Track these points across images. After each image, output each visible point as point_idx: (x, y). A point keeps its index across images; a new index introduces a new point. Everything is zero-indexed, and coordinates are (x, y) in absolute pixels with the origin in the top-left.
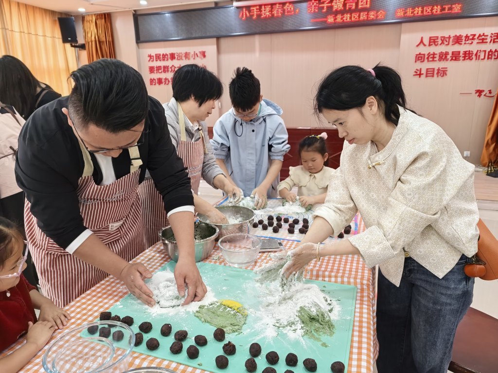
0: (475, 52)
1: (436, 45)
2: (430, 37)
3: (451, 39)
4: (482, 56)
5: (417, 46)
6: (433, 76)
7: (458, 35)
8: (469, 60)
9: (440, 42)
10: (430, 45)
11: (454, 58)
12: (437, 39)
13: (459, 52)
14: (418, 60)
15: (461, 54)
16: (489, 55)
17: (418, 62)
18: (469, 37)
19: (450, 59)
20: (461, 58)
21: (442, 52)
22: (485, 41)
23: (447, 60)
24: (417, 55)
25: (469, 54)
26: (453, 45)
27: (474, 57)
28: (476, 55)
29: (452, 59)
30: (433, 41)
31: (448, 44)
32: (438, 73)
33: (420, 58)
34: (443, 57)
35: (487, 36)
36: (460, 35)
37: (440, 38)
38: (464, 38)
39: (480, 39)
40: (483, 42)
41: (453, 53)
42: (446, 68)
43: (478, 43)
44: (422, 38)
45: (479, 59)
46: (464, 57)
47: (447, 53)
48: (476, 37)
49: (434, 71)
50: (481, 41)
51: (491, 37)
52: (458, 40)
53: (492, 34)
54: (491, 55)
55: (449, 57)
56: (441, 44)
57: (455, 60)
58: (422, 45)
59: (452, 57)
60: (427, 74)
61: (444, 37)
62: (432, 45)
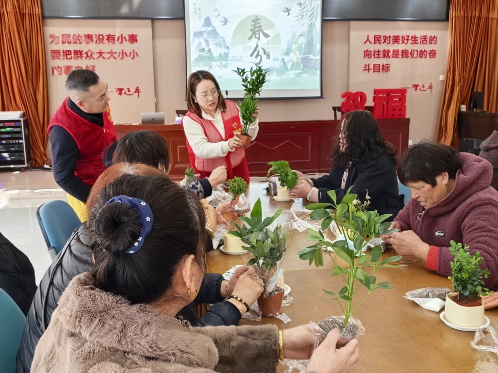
0: (410, 51)
1: (380, 43)
2: (375, 36)
3: (391, 39)
4: (415, 55)
5: (365, 43)
6: (379, 71)
7: (396, 35)
8: (406, 58)
9: (383, 41)
10: (375, 43)
11: (394, 56)
12: (380, 38)
13: (398, 50)
14: (366, 56)
15: (400, 53)
16: (420, 54)
17: (367, 58)
18: (404, 37)
19: (391, 56)
20: (400, 56)
21: (384, 50)
22: (416, 42)
23: (389, 57)
24: (365, 51)
25: (406, 52)
26: (393, 43)
27: (409, 55)
28: (411, 53)
29: (393, 57)
30: (377, 39)
31: (389, 43)
32: (383, 69)
33: (367, 54)
34: (386, 54)
35: (418, 37)
36: (398, 36)
37: (382, 37)
38: (401, 38)
39: (413, 40)
40: (415, 43)
41: (393, 51)
42: (389, 64)
43: (411, 43)
44: (368, 36)
45: (413, 57)
46: (403, 55)
47: (388, 51)
48: (410, 38)
49: (379, 67)
50: (413, 42)
51: (421, 39)
52: (396, 40)
53: (421, 36)
54: (422, 54)
55: (390, 54)
56: (383, 43)
57: (395, 57)
58: (368, 42)
59: (393, 55)
60: (374, 69)
61: (386, 36)
62: (376, 43)
